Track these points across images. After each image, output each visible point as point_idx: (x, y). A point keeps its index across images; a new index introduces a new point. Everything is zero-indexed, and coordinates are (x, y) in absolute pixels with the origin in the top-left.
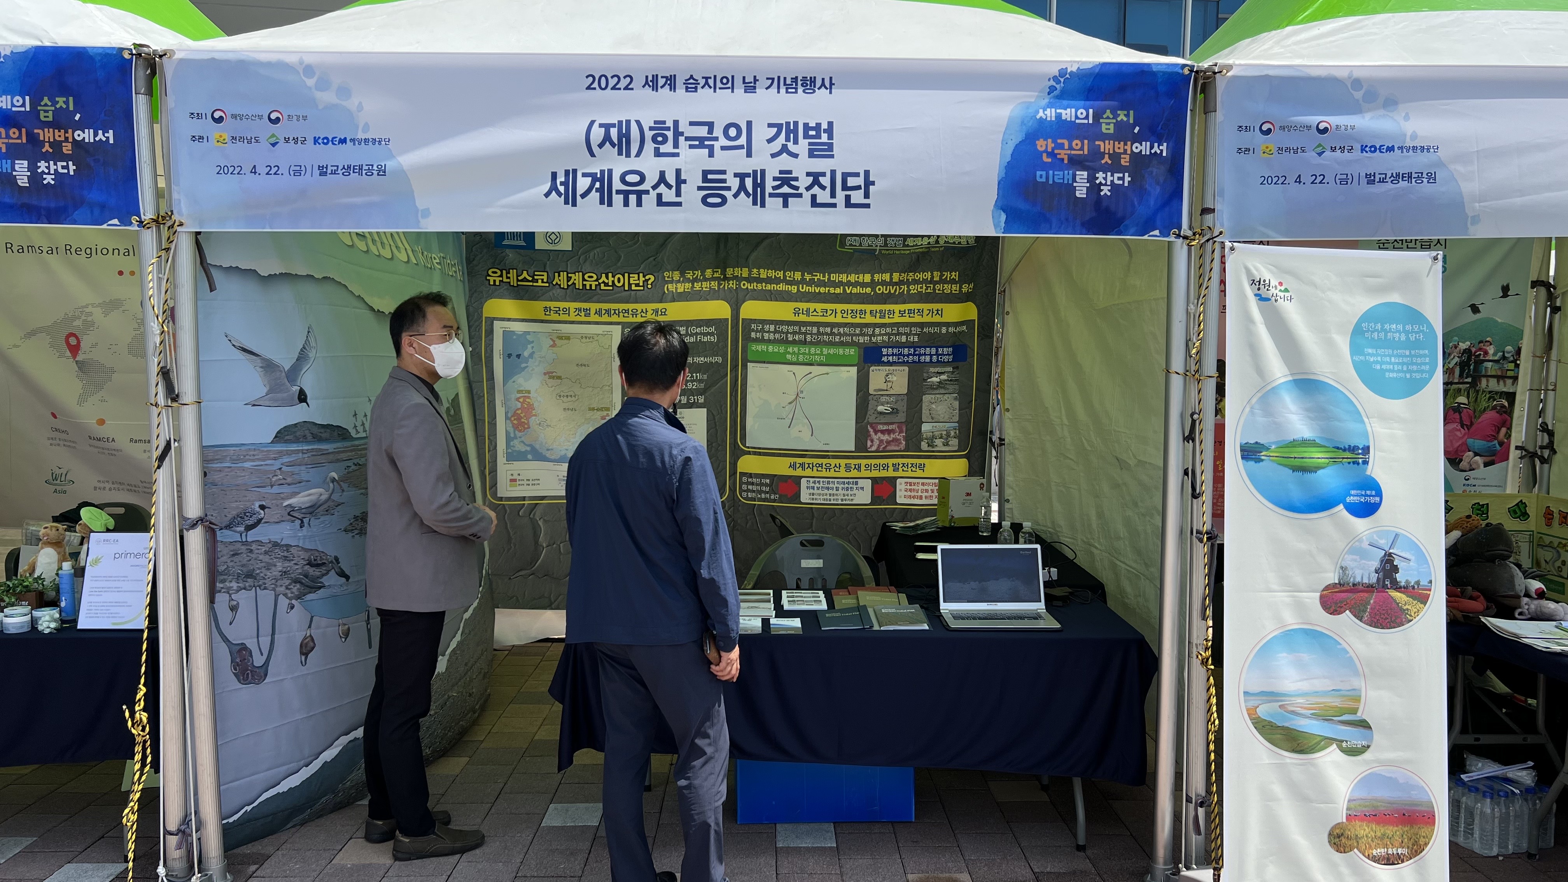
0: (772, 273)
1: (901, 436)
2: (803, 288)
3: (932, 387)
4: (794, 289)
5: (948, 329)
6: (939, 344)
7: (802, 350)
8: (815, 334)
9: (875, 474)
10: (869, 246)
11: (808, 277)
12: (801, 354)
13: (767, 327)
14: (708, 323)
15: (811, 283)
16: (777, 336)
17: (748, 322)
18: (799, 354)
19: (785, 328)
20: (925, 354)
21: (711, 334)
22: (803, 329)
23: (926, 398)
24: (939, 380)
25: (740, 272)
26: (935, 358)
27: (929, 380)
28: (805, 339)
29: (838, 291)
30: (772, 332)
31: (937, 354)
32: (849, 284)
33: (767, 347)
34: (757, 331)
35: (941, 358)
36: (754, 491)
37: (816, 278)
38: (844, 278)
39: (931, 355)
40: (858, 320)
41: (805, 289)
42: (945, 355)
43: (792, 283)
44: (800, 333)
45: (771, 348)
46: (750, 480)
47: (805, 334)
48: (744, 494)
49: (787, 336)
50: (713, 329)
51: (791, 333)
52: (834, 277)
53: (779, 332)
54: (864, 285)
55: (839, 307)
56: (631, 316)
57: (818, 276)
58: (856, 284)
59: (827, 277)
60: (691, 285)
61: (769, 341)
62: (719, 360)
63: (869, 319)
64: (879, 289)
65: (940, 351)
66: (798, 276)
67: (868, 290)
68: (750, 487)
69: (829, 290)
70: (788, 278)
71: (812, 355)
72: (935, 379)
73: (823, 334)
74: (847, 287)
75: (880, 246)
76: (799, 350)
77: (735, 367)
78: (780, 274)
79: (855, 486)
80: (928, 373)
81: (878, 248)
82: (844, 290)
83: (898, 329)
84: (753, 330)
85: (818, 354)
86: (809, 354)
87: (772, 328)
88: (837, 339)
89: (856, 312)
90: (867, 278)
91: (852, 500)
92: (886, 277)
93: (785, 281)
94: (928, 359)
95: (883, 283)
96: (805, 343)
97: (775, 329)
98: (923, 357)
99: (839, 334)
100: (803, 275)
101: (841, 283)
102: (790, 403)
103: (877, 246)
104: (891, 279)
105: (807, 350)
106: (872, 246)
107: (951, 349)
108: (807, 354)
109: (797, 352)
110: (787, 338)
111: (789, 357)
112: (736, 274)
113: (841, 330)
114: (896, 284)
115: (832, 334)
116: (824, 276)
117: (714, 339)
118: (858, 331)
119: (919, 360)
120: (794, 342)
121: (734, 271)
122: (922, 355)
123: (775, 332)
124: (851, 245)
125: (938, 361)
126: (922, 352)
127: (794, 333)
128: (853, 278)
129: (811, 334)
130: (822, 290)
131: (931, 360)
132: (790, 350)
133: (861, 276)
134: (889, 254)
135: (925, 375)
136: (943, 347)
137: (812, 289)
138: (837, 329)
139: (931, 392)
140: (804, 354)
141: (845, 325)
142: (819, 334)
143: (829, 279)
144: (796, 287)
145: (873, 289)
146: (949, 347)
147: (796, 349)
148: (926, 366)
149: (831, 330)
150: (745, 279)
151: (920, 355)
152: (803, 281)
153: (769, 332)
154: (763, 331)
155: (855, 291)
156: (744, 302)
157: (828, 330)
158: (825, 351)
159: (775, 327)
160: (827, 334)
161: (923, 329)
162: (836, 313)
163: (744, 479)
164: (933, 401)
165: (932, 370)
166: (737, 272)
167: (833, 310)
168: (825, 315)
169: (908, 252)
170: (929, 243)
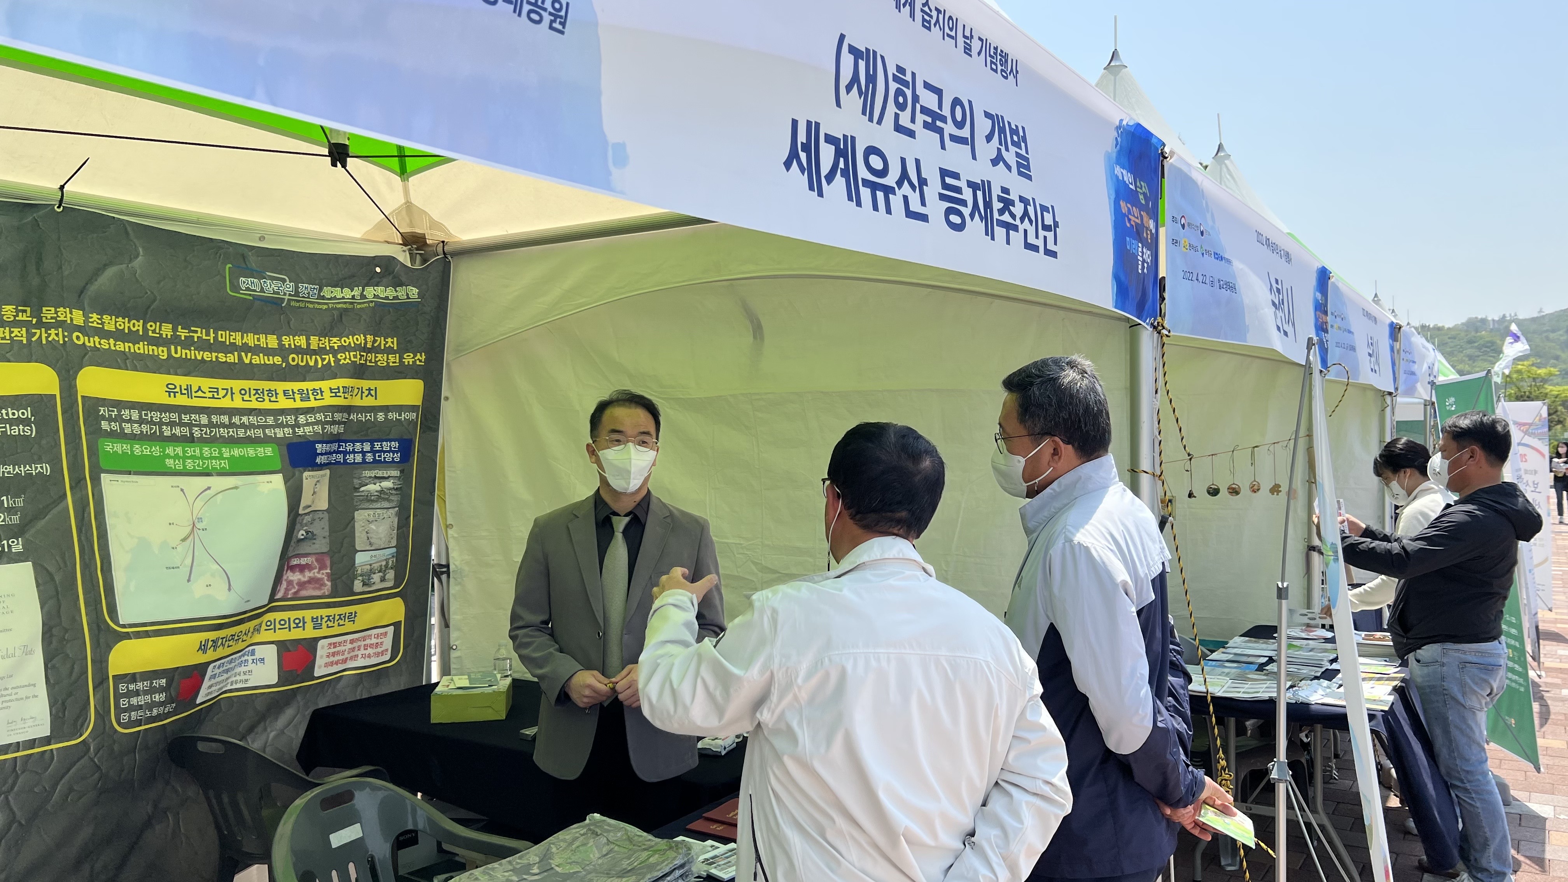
0: (124, 324)
1: (323, 575)
2: (176, 352)
3: (369, 499)
4: (162, 353)
5: (386, 415)
6: (375, 436)
7: (190, 451)
8: (205, 426)
9: (281, 635)
10: (274, 293)
11: (183, 333)
12: (189, 458)
13: (126, 413)
14: (16, 401)
15: (188, 343)
16: (145, 428)
17: (93, 404)
18: (185, 458)
19: (156, 416)
20: (354, 452)
21: (24, 422)
22: (186, 418)
23: (360, 516)
24: (379, 489)
25: (69, 315)
26: (369, 457)
27: (362, 489)
28: (192, 434)
29: (232, 358)
30: (135, 422)
31: (373, 452)
32: (246, 348)
33: (132, 447)
34: (110, 420)
35: (380, 456)
36: (140, 707)
37: (196, 335)
38: (237, 338)
39: (364, 453)
40: (267, 405)
41: (180, 353)
42: (385, 452)
43: (158, 342)
44: (181, 424)
45: (138, 449)
46: (132, 687)
47: (190, 425)
48: (124, 717)
49: (160, 429)
50: (28, 413)
51: (167, 424)
52: (224, 336)
53: (147, 422)
54: (268, 352)
55: (237, 384)
57: (199, 333)
58: (257, 350)
59: (212, 335)
61: (133, 437)
62: (47, 469)
63: (284, 403)
64: (293, 360)
65: (377, 446)
66: (167, 330)
67: (278, 360)
68: (134, 701)
69: (217, 357)
70: (150, 334)
71: (207, 459)
72: (373, 488)
73: (217, 426)
74: (243, 354)
75: (290, 295)
76: (184, 452)
77: (78, 484)
78: (138, 326)
79: (251, 658)
80: (359, 478)
81: (287, 297)
82: (240, 358)
84: (103, 418)
85: (215, 458)
86: (202, 457)
87: (135, 415)
88: (241, 433)
89: (263, 392)
90: (272, 341)
92: (301, 341)
93: (145, 337)
94: (359, 458)
95: (298, 350)
96: (191, 440)
97: (140, 416)
98: (352, 456)
99: (243, 426)
100: (175, 329)
101: (232, 348)
102: (184, 540)
103: (285, 294)
104: (308, 344)
105: (198, 451)
106: (278, 293)
107: (395, 444)
108: (198, 458)
109: (181, 454)
110: (161, 432)
111: (169, 462)
112: (62, 318)
113: (245, 419)
114: (315, 352)
115: (231, 425)
116: (208, 334)
117: (30, 431)
118: (270, 420)
119: (345, 460)
120: (173, 439)
121: (56, 312)
122: (350, 453)
123: (141, 422)
124: (248, 289)
125: (375, 460)
126: (349, 448)
127: (172, 424)
128: (250, 339)
129: (199, 426)
130: (207, 356)
131: (364, 459)
132: (170, 450)
133: (262, 337)
134: (299, 307)
135: (356, 481)
136: (381, 441)
137: (192, 354)
138: (237, 417)
139: (367, 505)
140: (193, 457)
141: (250, 412)
142: (211, 425)
143: (216, 338)
144: (165, 349)
145: (285, 359)
146: (391, 441)
147: (179, 450)
148: (357, 469)
149: (230, 419)
150: (79, 328)
151: (345, 453)
152: (175, 340)
153: (130, 421)
154: (119, 419)
155: (256, 360)
156: (81, 368)
157: (225, 419)
158: (226, 452)
159: (140, 413)
160: (224, 426)
161: (349, 416)
162: (232, 393)
163: (125, 687)
164: (371, 518)
165: (367, 473)
166: (63, 314)
167: (227, 389)
168: (216, 396)
169: (325, 307)
170: (353, 296)
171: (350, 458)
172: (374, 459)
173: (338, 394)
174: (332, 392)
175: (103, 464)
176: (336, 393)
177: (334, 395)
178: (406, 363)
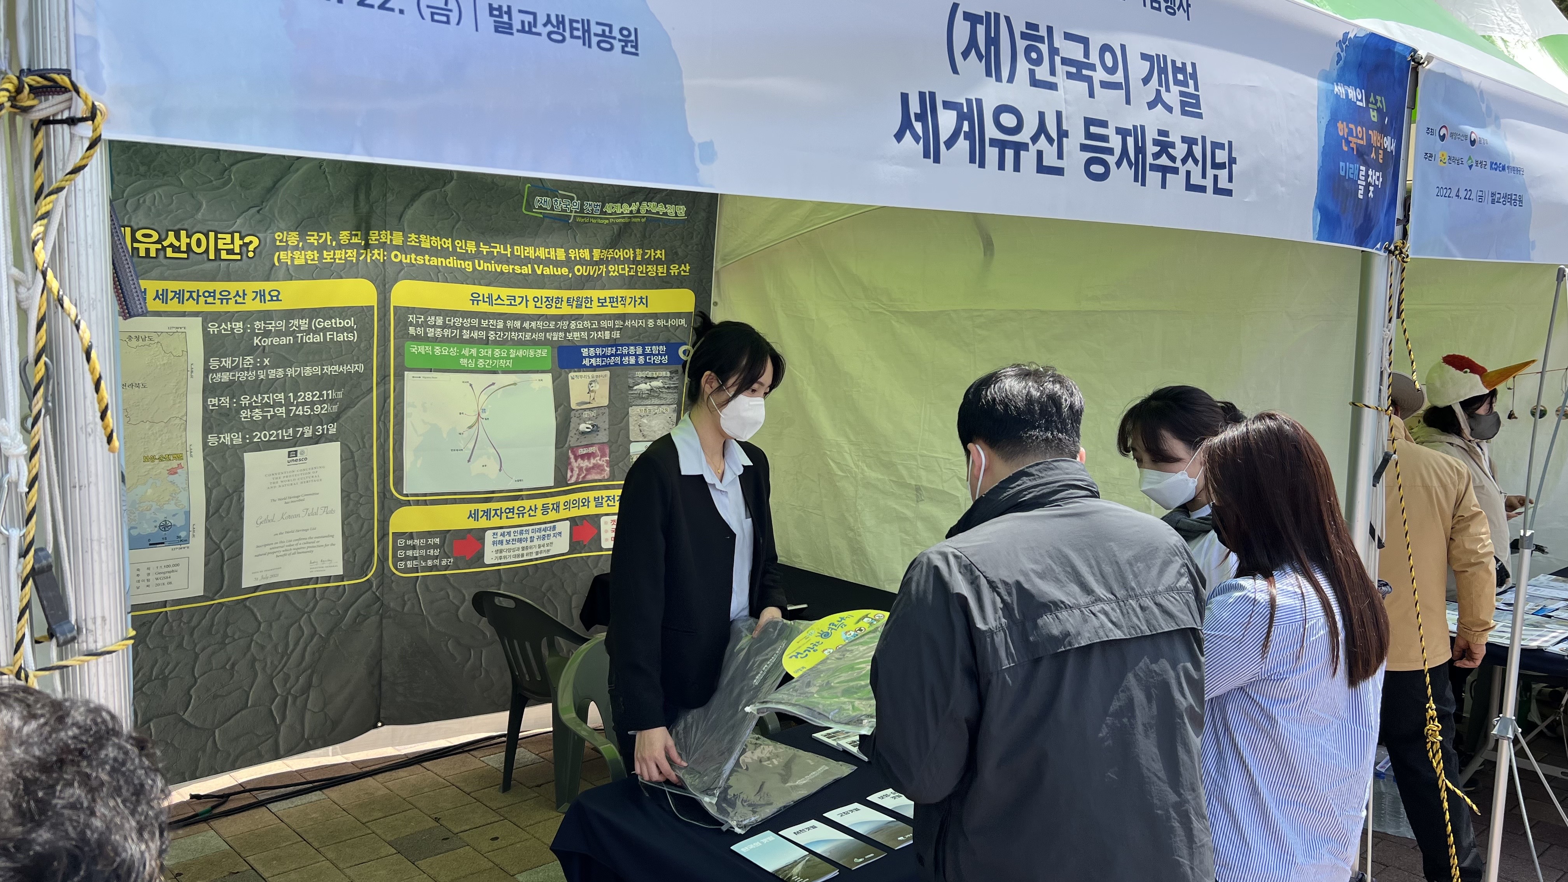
0: (436, 242)
2: (479, 266)
3: (640, 396)
4: (468, 266)
5: (656, 322)
6: (646, 341)
7: (483, 352)
8: (500, 330)
9: (575, 513)
10: (563, 210)
11: (485, 249)
12: (481, 357)
13: (431, 320)
14: (343, 312)
15: (490, 257)
16: (447, 332)
17: (403, 312)
18: (478, 358)
19: (458, 321)
20: (629, 355)
21: (350, 330)
22: (484, 323)
23: (634, 411)
24: (649, 388)
25: (389, 237)
26: (641, 360)
27: (635, 388)
28: (487, 337)
29: (526, 270)
30: (439, 327)
31: (644, 354)
32: (538, 261)
33: (433, 348)
34: (417, 325)
35: (650, 359)
36: (416, 558)
37: (495, 250)
38: (530, 252)
39: (637, 356)
40: (553, 311)
41: (484, 266)
42: (654, 355)
43: (464, 257)
44: (480, 328)
45: (438, 350)
46: (409, 542)
47: (487, 329)
48: (401, 565)
49: (461, 332)
50: (351, 323)
51: (467, 329)
52: (519, 250)
53: (450, 327)
54: (557, 264)
55: (531, 293)
56: (218, 302)
57: (498, 249)
58: (547, 262)
59: (509, 250)
60: (316, 255)
61: (435, 340)
62: (360, 368)
63: (566, 310)
64: (579, 270)
65: (648, 350)
66: (471, 247)
67: (565, 271)
68: (410, 553)
69: (513, 269)
70: (458, 250)
71: (496, 359)
72: (643, 386)
73: (510, 330)
74: (536, 266)
75: (576, 212)
76: (478, 352)
77: (384, 378)
78: (448, 243)
79: (552, 533)
80: (633, 378)
81: (573, 214)
82: (533, 270)
83: (599, 323)
84: (411, 324)
85: (503, 358)
86: (493, 358)
87: (440, 321)
88: (528, 336)
89: (551, 300)
90: (561, 254)
91: (548, 551)
92: (585, 254)
93: (454, 253)
94: (632, 361)
95: (582, 262)
96: (486, 342)
97: (444, 322)
98: (627, 358)
99: (531, 330)
100: (477, 246)
101: (526, 261)
102: (470, 427)
103: (571, 211)
104: (592, 256)
105: (490, 352)
106: (566, 211)
107: (663, 348)
108: (489, 358)
109: (475, 355)
110: (461, 336)
111: (463, 362)
112: (384, 240)
113: (533, 324)
114: (597, 263)
115: (522, 329)
116: (506, 249)
117: (353, 337)
118: (552, 325)
119: (621, 362)
120: (471, 341)
121: (379, 235)
122: (625, 355)
123: (444, 326)
124: (540, 208)
125: (646, 363)
126: (625, 351)
127: (472, 328)
128: (542, 253)
129: (495, 330)
130: (505, 268)
131: (637, 361)
132: (466, 351)
133: (552, 251)
134: (584, 223)
135: (631, 381)
136: (651, 345)
137: (492, 267)
138: (528, 322)
139: (639, 402)
140: (485, 357)
141: (539, 317)
142: (505, 329)
143: (512, 252)
144: (470, 263)
145: (571, 270)
146: (659, 345)
147: (474, 351)
148: (631, 369)
149: (522, 324)
150: (397, 248)
151: (622, 355)
152: (478, 255)
153: (434, 326)
154: (425, 325)
155: (547, 271)
156: (396, 281)
157: (518, 324)
158: (513, 353)
159: (444, 319)
160: (516, 330)
161: (624, 322)
162: (527, 301)
163: (401, 542)
164: (643, 414)
165: (640, 374)
166: (386, 236)
167: (523, 297)
168: (513, 303)
169: (607, 221)
170: (631, 212)
171: (626, 360)
172: (645, 361)
173: (604, 304)
174: (599, 302)
175: (407, 364)
176: (602, 303)
177: (601, 304)
178: (672, 274)
